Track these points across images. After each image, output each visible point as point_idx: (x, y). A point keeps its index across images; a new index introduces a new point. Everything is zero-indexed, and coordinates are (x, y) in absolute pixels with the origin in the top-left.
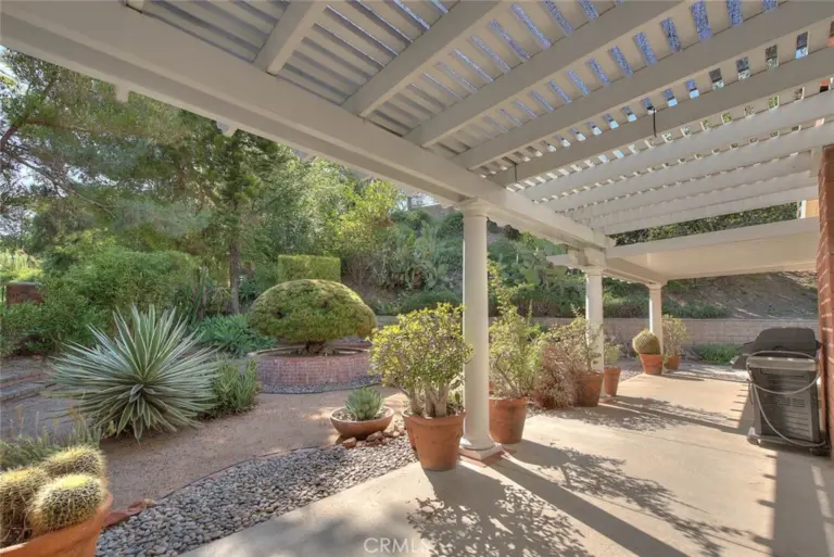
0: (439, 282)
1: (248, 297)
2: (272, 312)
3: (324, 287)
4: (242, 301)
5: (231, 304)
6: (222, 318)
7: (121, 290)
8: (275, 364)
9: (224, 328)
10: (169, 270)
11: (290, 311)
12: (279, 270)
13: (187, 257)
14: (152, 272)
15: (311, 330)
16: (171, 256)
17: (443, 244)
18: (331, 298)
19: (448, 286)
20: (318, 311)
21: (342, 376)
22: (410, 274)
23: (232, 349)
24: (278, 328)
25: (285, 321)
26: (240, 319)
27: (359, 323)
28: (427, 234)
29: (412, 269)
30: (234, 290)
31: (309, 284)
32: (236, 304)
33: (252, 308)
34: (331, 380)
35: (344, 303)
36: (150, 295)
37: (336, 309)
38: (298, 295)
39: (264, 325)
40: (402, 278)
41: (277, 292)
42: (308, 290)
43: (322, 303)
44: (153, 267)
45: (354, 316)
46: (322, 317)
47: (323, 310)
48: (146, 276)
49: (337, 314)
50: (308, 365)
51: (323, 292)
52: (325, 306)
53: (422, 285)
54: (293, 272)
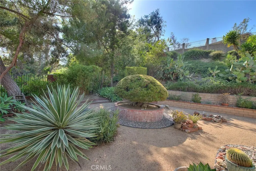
0: (185, 77)
1: (116, 81)
2: (124, 88)
3: (146, 78)
4: (114, 82)
5: (110, 84)
6: (107, 88)
7: (78, 78)
8: (125, 111)
9: (108, 92)
10: (92, 71)
11: (132, 88)
12: (126, 72)
13: (98, 67)
14: (87, 72)
15: (141, 98)
16: (93, 67)
17: (187, 62)
18: (149, 83)
19: (189, 79)
20: (144, 89)
21: (153, 119)
22: (172, 74)
23: (110, 99)
24: (127, 96)
25: (129, 93)
26: (112, 89)
27: (162, 96)
28: (180, 58)
29: (173, 73)
30: (111, 79)
31: (139, 77)
32: (112, 83)
33: (117, 86)
34: (148, 121)
35: (155, 86)
36: (86, 79)
37: (152, 88)
38: (135, 82)
39: (121, 94)
40: (169, 76)
41: (126, 80)
42: (139, 79)
43: (145, 85)
44: (88, 70)
45: (159, 92)
46: (146, 92)
47: (146, 89)
48: (85, 73)
49: (152, 90)
50: (138, 113)
51: (146, 80)
52: (146, 87)
53: (177, 78)
54: (131, 72)
